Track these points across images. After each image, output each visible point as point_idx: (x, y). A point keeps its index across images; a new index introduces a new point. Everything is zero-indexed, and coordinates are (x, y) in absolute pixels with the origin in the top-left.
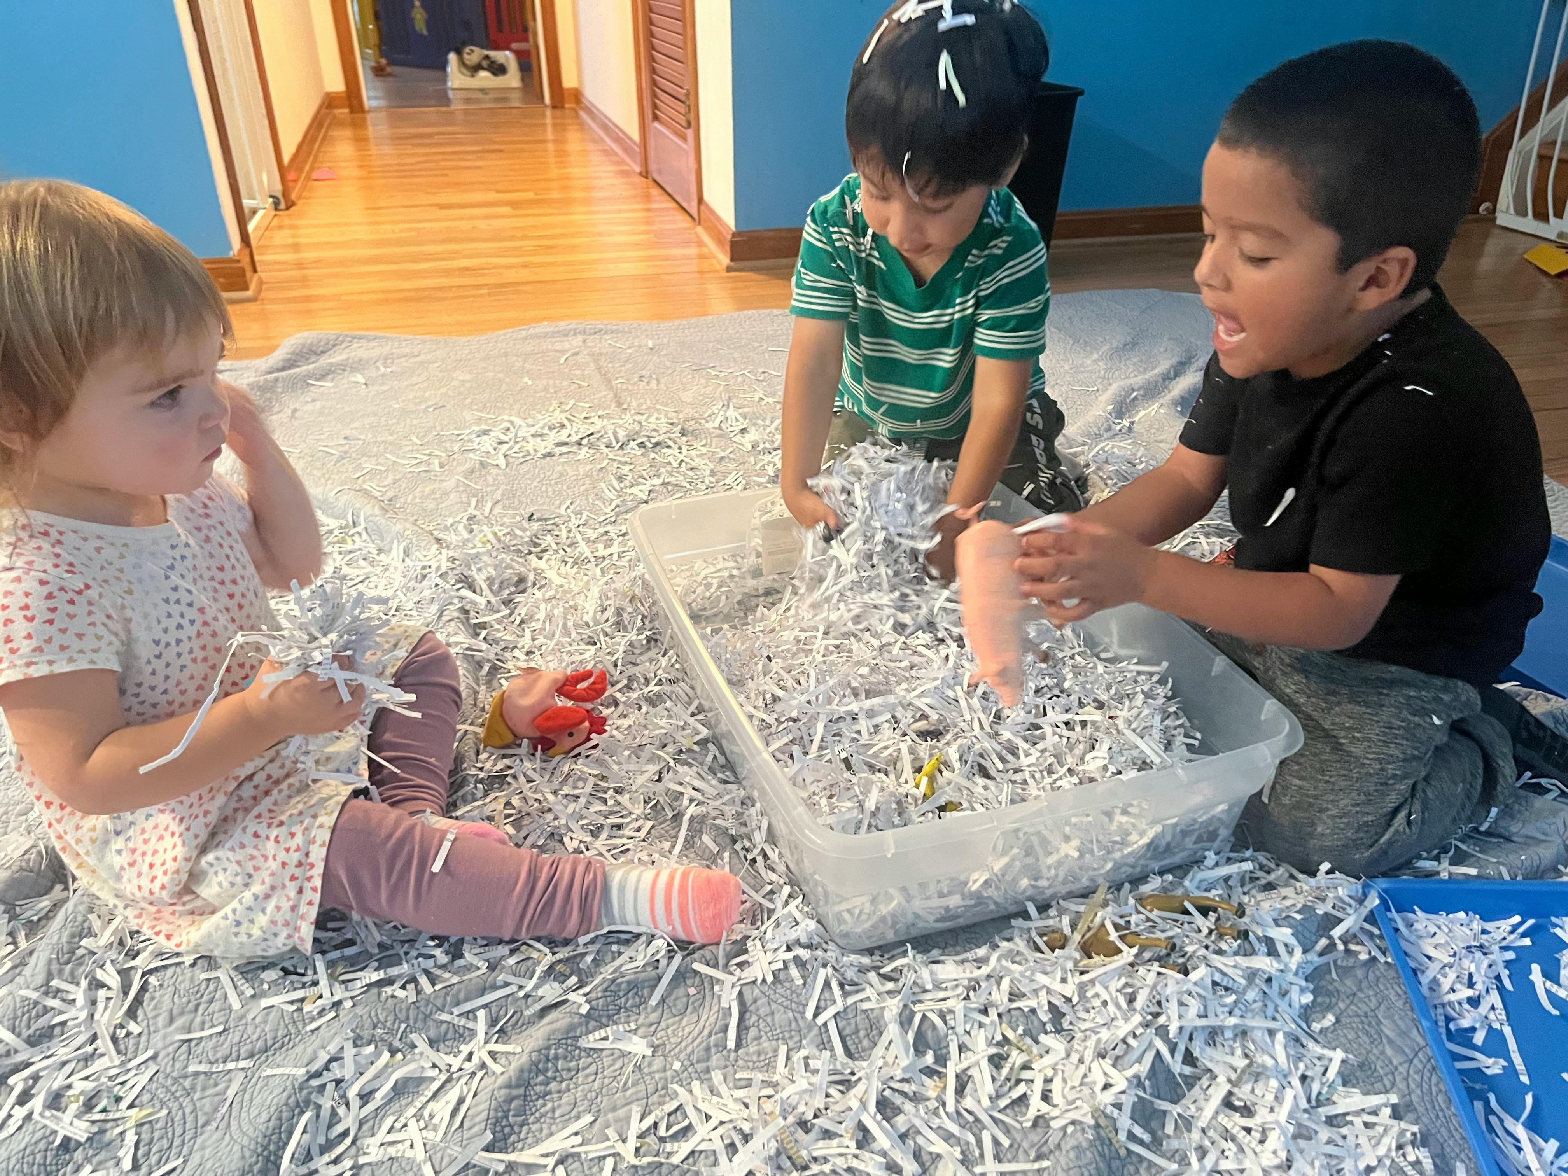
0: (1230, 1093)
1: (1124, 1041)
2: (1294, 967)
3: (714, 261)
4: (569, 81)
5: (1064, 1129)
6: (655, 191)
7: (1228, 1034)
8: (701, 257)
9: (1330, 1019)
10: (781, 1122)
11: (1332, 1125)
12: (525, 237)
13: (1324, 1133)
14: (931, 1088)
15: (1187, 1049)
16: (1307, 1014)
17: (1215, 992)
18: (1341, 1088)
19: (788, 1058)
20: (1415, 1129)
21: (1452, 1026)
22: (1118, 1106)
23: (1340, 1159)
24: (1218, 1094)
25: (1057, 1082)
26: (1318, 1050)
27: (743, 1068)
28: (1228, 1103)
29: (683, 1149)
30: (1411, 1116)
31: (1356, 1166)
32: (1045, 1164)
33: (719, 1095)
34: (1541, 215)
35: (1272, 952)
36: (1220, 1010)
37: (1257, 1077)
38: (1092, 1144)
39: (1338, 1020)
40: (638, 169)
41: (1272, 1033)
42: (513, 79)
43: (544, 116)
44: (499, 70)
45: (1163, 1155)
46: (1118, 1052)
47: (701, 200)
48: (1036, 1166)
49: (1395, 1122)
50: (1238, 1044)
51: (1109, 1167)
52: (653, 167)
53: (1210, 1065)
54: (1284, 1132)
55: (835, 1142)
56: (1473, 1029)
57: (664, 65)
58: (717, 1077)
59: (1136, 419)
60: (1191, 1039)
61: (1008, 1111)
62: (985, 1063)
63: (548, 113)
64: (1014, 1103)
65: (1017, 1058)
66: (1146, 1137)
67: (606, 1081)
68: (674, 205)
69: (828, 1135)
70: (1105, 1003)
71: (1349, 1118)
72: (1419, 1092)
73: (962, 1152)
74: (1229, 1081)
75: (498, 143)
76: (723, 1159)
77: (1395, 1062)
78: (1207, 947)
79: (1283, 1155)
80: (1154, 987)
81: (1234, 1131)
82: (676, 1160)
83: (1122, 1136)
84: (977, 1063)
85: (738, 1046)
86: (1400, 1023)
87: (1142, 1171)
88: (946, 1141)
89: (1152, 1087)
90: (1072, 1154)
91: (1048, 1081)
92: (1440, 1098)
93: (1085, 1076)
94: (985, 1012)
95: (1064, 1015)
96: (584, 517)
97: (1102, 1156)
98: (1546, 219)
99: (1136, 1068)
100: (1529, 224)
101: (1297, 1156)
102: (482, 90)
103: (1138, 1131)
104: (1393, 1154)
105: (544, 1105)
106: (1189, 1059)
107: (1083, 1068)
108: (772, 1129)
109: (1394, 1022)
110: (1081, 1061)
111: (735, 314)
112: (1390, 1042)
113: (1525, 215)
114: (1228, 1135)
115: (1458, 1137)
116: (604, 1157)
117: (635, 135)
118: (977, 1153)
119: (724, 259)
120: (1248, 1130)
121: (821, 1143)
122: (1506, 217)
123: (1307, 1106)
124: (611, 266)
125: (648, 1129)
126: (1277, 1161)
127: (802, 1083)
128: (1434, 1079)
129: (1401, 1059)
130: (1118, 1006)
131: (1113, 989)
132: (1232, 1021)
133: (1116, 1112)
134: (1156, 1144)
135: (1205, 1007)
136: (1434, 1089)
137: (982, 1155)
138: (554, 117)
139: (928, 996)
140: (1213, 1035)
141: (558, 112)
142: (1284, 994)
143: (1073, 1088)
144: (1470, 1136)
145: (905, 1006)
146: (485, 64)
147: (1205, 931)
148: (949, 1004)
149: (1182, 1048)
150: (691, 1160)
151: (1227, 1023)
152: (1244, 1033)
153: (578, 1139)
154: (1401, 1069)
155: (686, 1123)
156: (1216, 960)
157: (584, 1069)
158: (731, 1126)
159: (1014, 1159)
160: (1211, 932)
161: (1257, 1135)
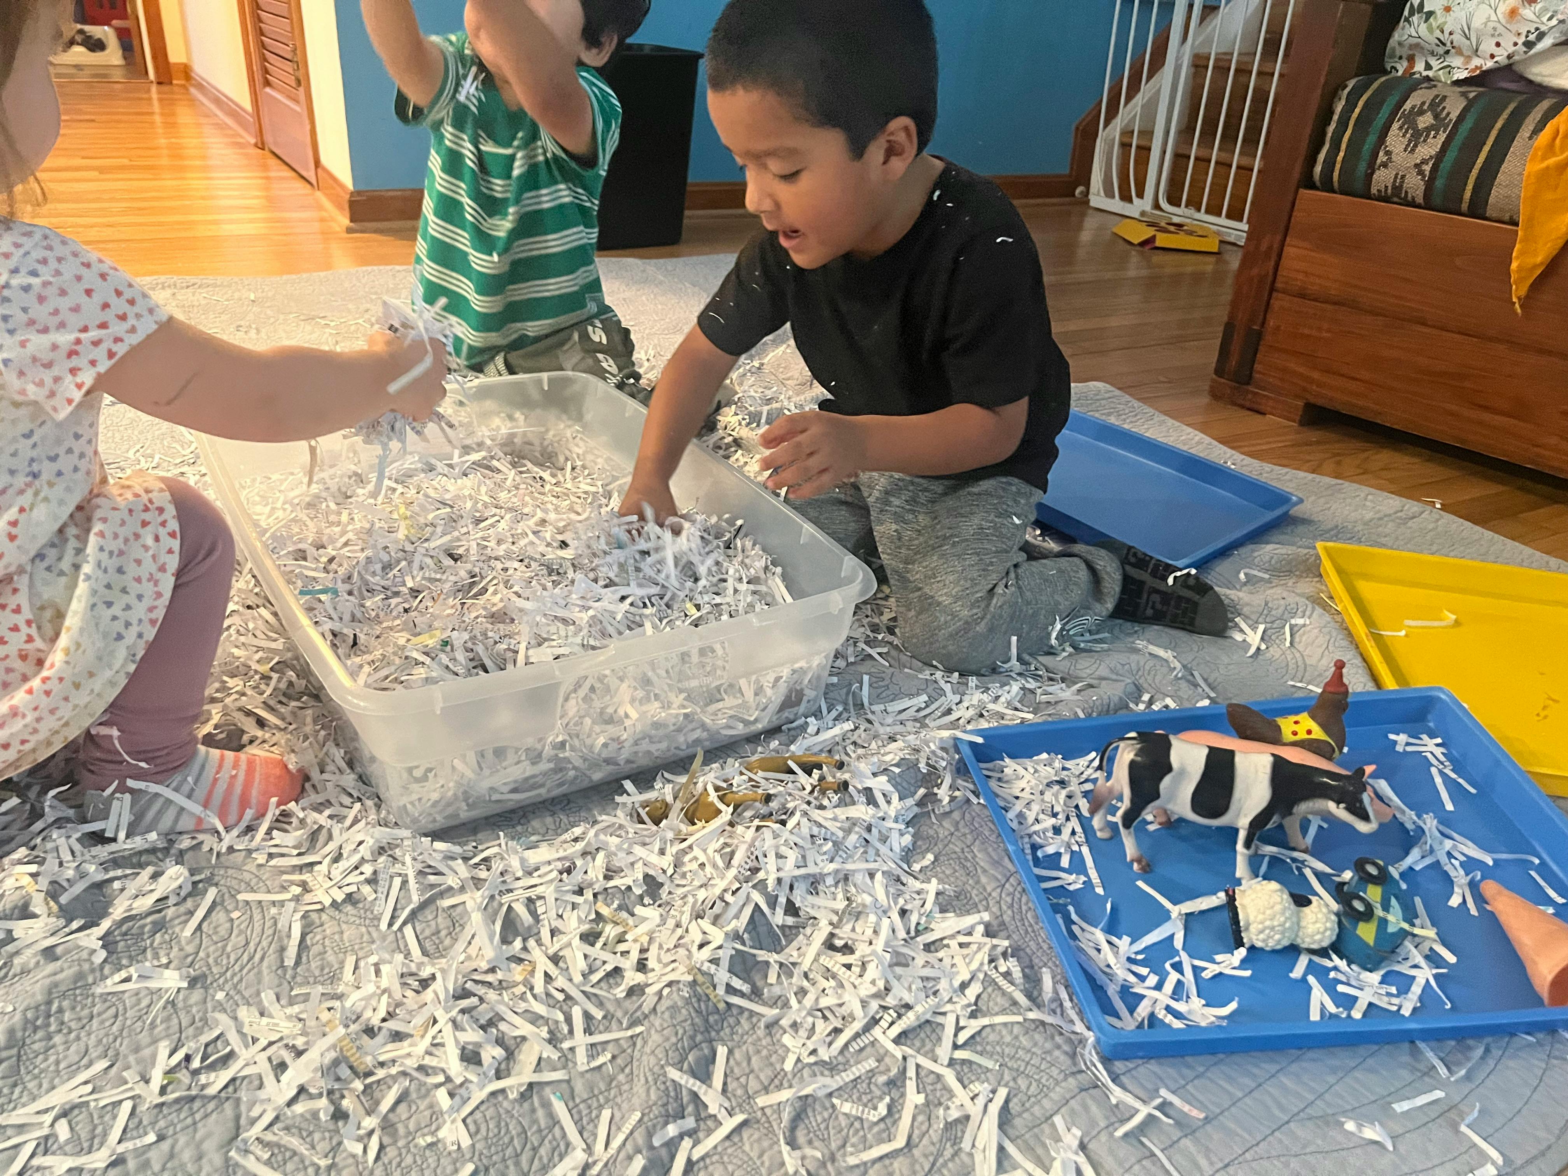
0: (832, 935)
1: (722, 899)
2: (893, 815)
3: (333, 224)
4: (176, 55)
5: (660, 993)
6: (273, 161)
7: (830, 881)
8: (322, 220)
9: (930, 857)
10: (342, 1031)
11: (929, 951)
12: (112, 200)
13: (920, 959)
14: (518, 973)
15: (788, 900)
16: (908, 855)
17: (813, 843)
18: (938, 915)
19: (356, 968)
20: (1006, 943)
21: (1040, 854)
22: (715, 961)
23: (936, 979)
24: (820, 937)
25: (654, 949)
26: (918, 885)
27: (301, 985)
28: (829, 945)
29: (223, 1077)
30: (1003, 934)
31: (951, 985)
32: (639, 1029)
33: (271, 1016)
34: (1126, 198)
35: (871, 800)
36: (819, 859)
37: (858, 916)
38: (688, 1001)
39: (936, 859)
40: (253, 141)
41: (872, 875)
42: (113, 55)
43: (148, 91)
44: (97, 46)
45: (765, 1004)
46: (717, 909)
47: (317, 163)
48: (630, 1033)
49: (987, 940)
50: (840, 889)
51: (707, 1021)
52: (269, 139)
53: (813, 913)
54: (881, 962)
55: (406, 1043)
56: (1058, 855)
57: (273, 25)
58: (267, 997)
59: (765, 361)
60: (791, 888)
61: (602, 984)
62: (576, 941)
63: (154, 88)
64: (608, 975)
65: (610, 931)
66: (745, 988)
67: (129, 1022)
68: (293, 174)
69: (397, 1036)
70: (702, 865)
71: (945, 942)
72: (1010, 912)
73: (550, 1032)
74: (831, 924)
75: (90, 113)
76: (269, 1079)
77: (989, 889)
78: (809, 803)
79: (881, 984)
80: (752, 845)
81: (835, 970)
82: (212, 1091)
83: (721, 991)
84: (569, 944)
85: (298, 963)
86: (993, 854)
87: (742, 1021)
88: (532, 1023)
89: (751, 939)
90: (667, 1015)
91: (643, 951)
92: (1029, 915)
93: (681, 938)
94: (580, 892)
95: (662, 885)
96: (156, 460)
97: (698, 1012)
98: (1130, 201)
99: (734, 923)
100: (1116, 205)
101: (894, 983)
102: (77, 67)
103: (737, 983)
104: (986, 967)
105: (46, 1060)
106: (792, 909)
107: (679, 932)
108: (330, 1040)
109: (988, 854)
110: (678, 925)
111: (353, 270)
112: (985, 871)
113: (1113, 197)
114: (828, 974)
115: (1045, 947)
116: (121, 1102)
117: (247, 105)
118: (566, 1029)
119: (344, 220)
120: (848, 967)
121: (390, 1046)
122: (1097, 199)
123: (905, 936)
124: (213, 227)
125: (179, 1064)
126: (874, 990)
127: (369, 988)
128: (1024, 900)
129: (994, 884)
130: (715, 866)
131: (710, 851)
132: (832, 867)
133: (713, 967)
134: (756, 994)
135: (804, 857)
136: (1024, 908)
137: (571, 1032)
138: (159, 93)
139: (520, 884)
140: (814, 884)
141: (165, 88)
142: (884, 839)
143: (668, 950)
144: (1055, 944)
145: (492, 897)
146: (79, 38)
147: (809, 788)
148: (539, 890)
149: (782, 900)
150: (231, 1089)
151: (826, 871)
152: (846, 879)
153: (89, 1088)
154: (994, 894)
155: (228, 1049)
156: (816, 815)
157: (99, 1014)
158: (280, 1044)
159: (607, 1029)
160: (814, 787)
161: (856, 970)
